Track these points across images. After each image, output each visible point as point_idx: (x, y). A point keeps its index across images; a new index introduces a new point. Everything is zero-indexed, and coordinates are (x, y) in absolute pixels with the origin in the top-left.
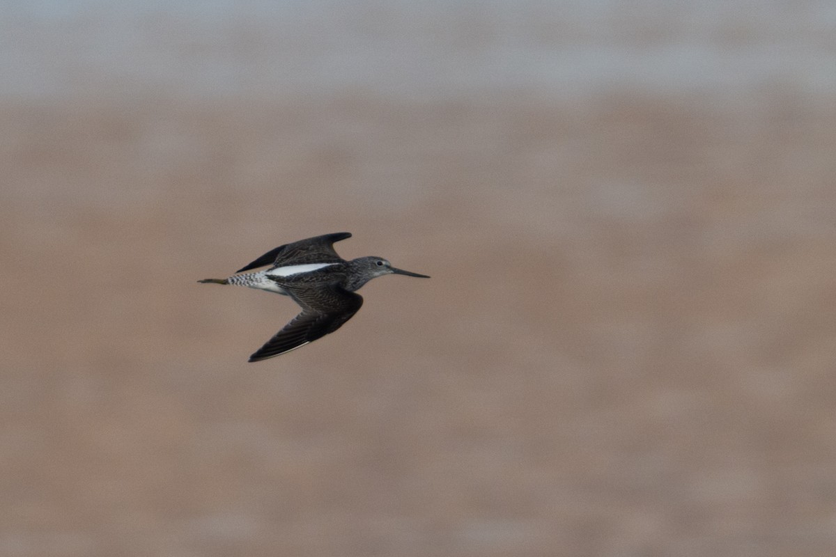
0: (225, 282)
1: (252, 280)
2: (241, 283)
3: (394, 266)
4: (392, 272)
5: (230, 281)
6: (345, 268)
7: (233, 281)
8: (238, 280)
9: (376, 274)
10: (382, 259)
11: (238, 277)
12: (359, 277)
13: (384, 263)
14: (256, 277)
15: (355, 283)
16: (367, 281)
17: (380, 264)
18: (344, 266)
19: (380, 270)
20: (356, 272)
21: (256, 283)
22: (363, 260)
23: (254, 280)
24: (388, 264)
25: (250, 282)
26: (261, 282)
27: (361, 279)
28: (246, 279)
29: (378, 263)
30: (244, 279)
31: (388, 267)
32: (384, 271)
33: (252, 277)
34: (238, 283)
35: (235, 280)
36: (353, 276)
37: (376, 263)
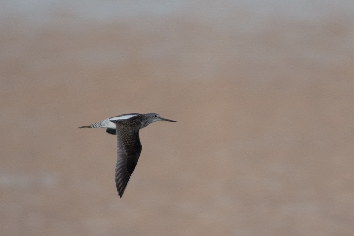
0: (90, 127)
1: (101, 125)
2: (97, 127)
3: (162, 117)
4: (161, 119)
5: (92, 126)
6: (141, 117)
7: (93, 126)
8: (95, 126)
9: (154, 120)
10: (156, 114)
11: (95, 124)
12: (147, 121)
13: (157, 116)
14: (103, 123)
15: (145, 124)
16: (150, 123)
17: (156, 116)
18: (141, 116)
19: (156, 119)
20: (146, 119)
21: (103, 126)
22: (149, 114)
23: (102, 125)
24: (159, 116)
25: (101, 126)
26: (105, 125)
27: (148, 122)
28: (99, 125)
29: (155, 116)
30: (98, 125)
31: (159, 118)
32: (158, 119)
33: (101, 124)
34: (96, 127)
35: (94, 126)
36: (144, 121)
37: (154, 116)
